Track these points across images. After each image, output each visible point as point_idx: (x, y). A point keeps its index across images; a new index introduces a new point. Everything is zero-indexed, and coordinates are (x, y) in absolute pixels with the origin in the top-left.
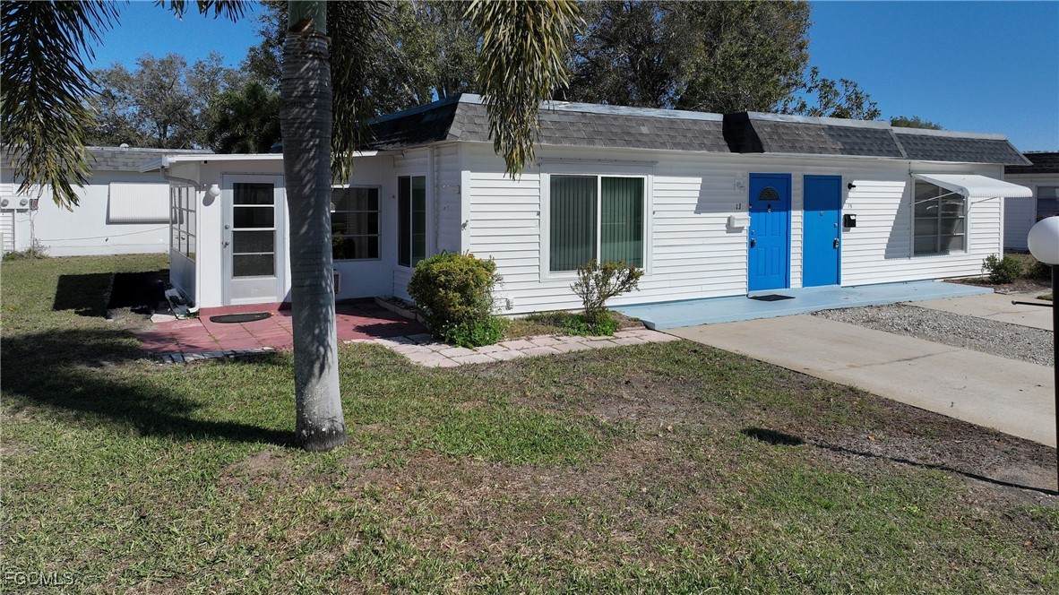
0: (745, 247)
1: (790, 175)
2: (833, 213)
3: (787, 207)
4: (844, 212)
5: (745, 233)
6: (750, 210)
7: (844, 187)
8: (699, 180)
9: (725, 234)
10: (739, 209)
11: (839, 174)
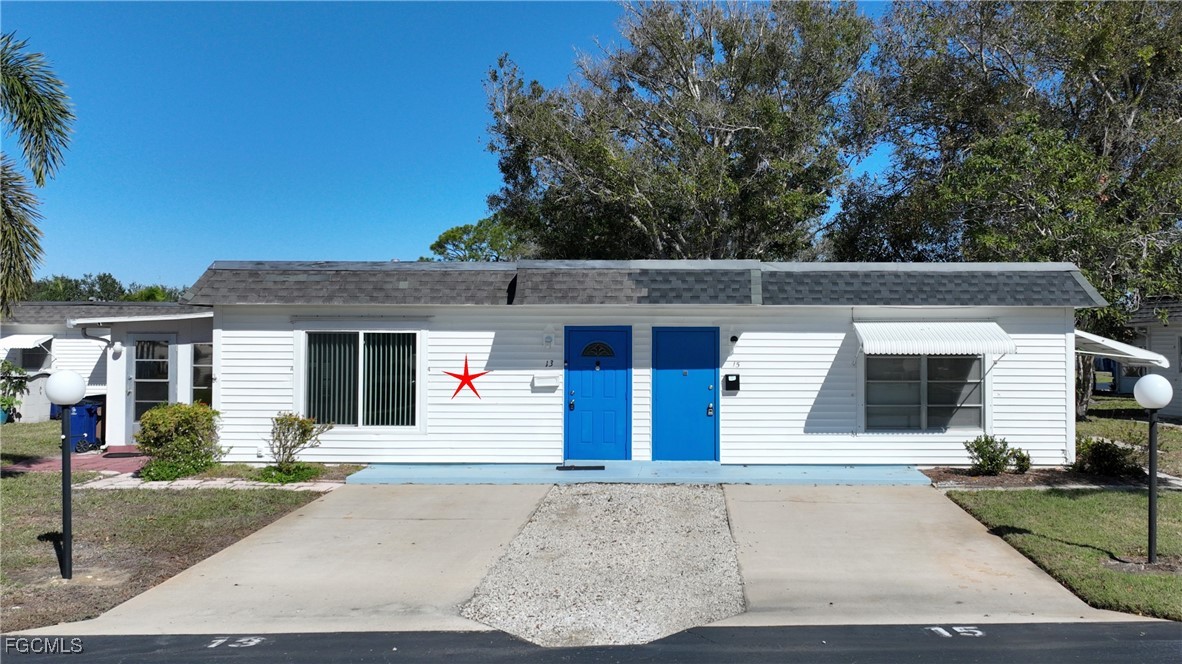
0: (561, 409)
1: (630, 327)
2: (708, 372)
3: (626, 364)
4: (722, 372)
5: (560, 393)
6: (565, 368)
7: (724, 340)
8: (492, 334)
9: (529, 393)
10: (550, 365)
11: (717, 326)
